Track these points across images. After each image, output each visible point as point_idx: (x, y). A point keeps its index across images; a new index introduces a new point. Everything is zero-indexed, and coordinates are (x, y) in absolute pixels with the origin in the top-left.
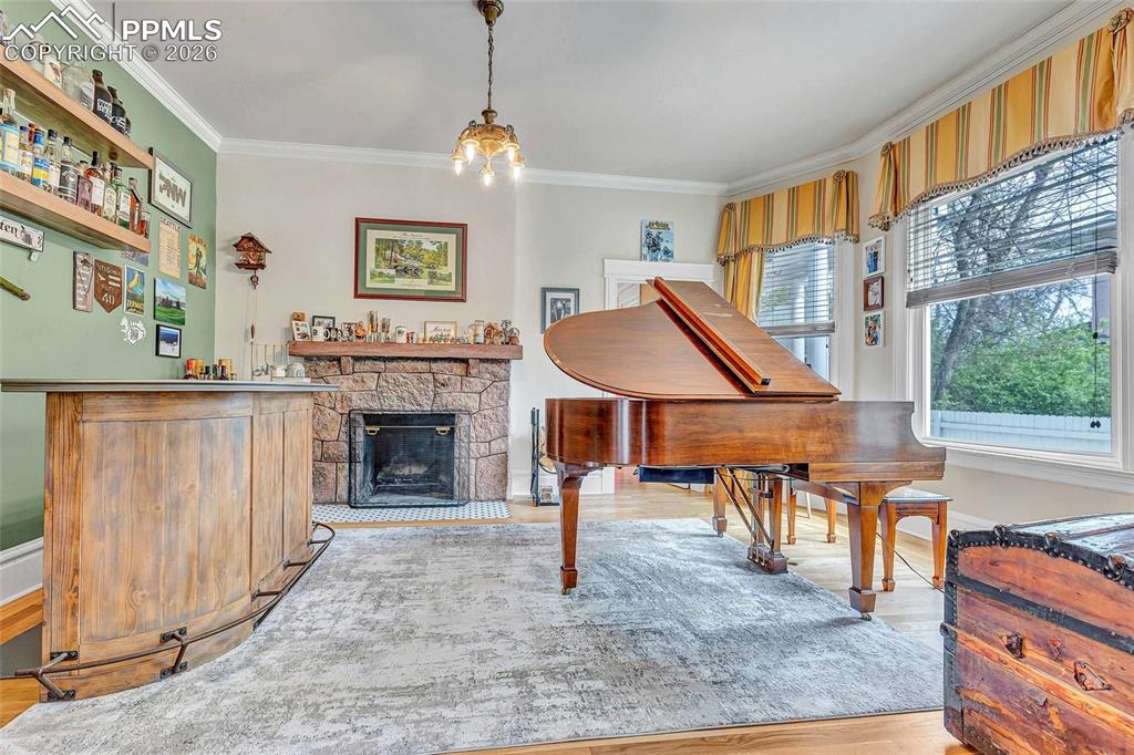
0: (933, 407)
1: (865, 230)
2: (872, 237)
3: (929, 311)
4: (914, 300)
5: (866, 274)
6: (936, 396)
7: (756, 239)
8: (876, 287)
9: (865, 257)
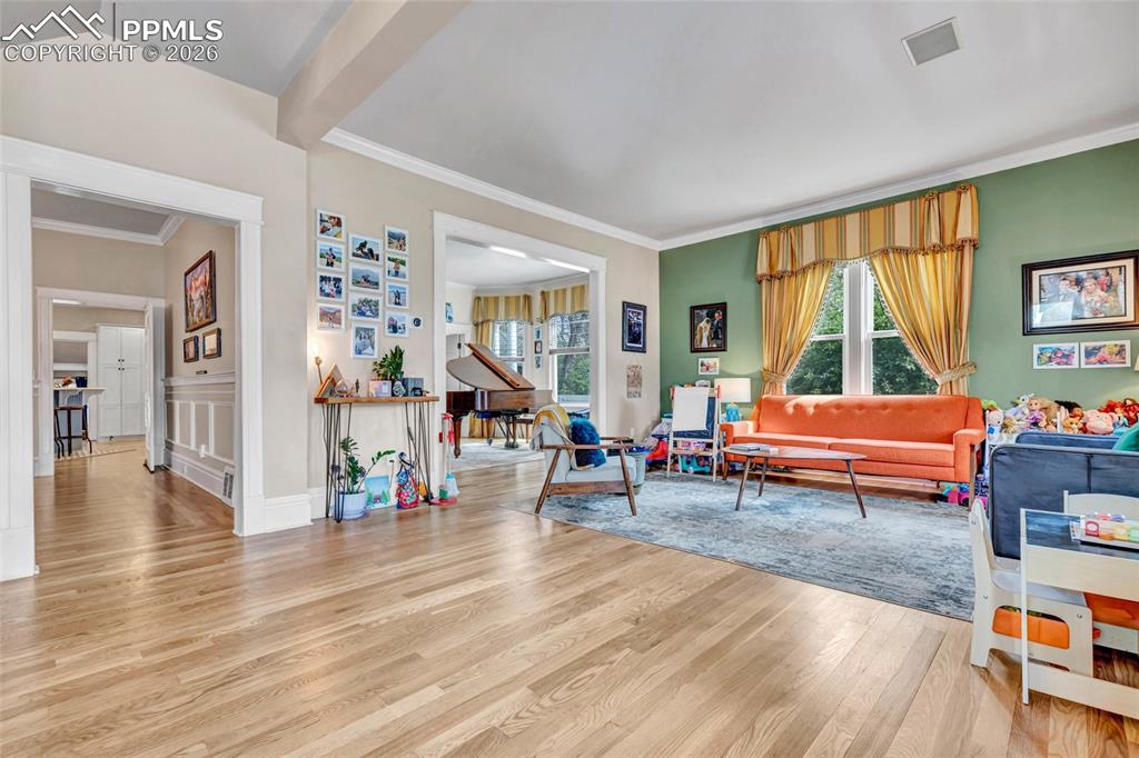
0: (559, 393)
1: (535, 322)
2: (537, 325)
3: (556, 356)
4: (551, 352)
5: (535, 339)
6: (560, 388)
7: (491, 316)
8: (539, 344)
9: (535, 333)
